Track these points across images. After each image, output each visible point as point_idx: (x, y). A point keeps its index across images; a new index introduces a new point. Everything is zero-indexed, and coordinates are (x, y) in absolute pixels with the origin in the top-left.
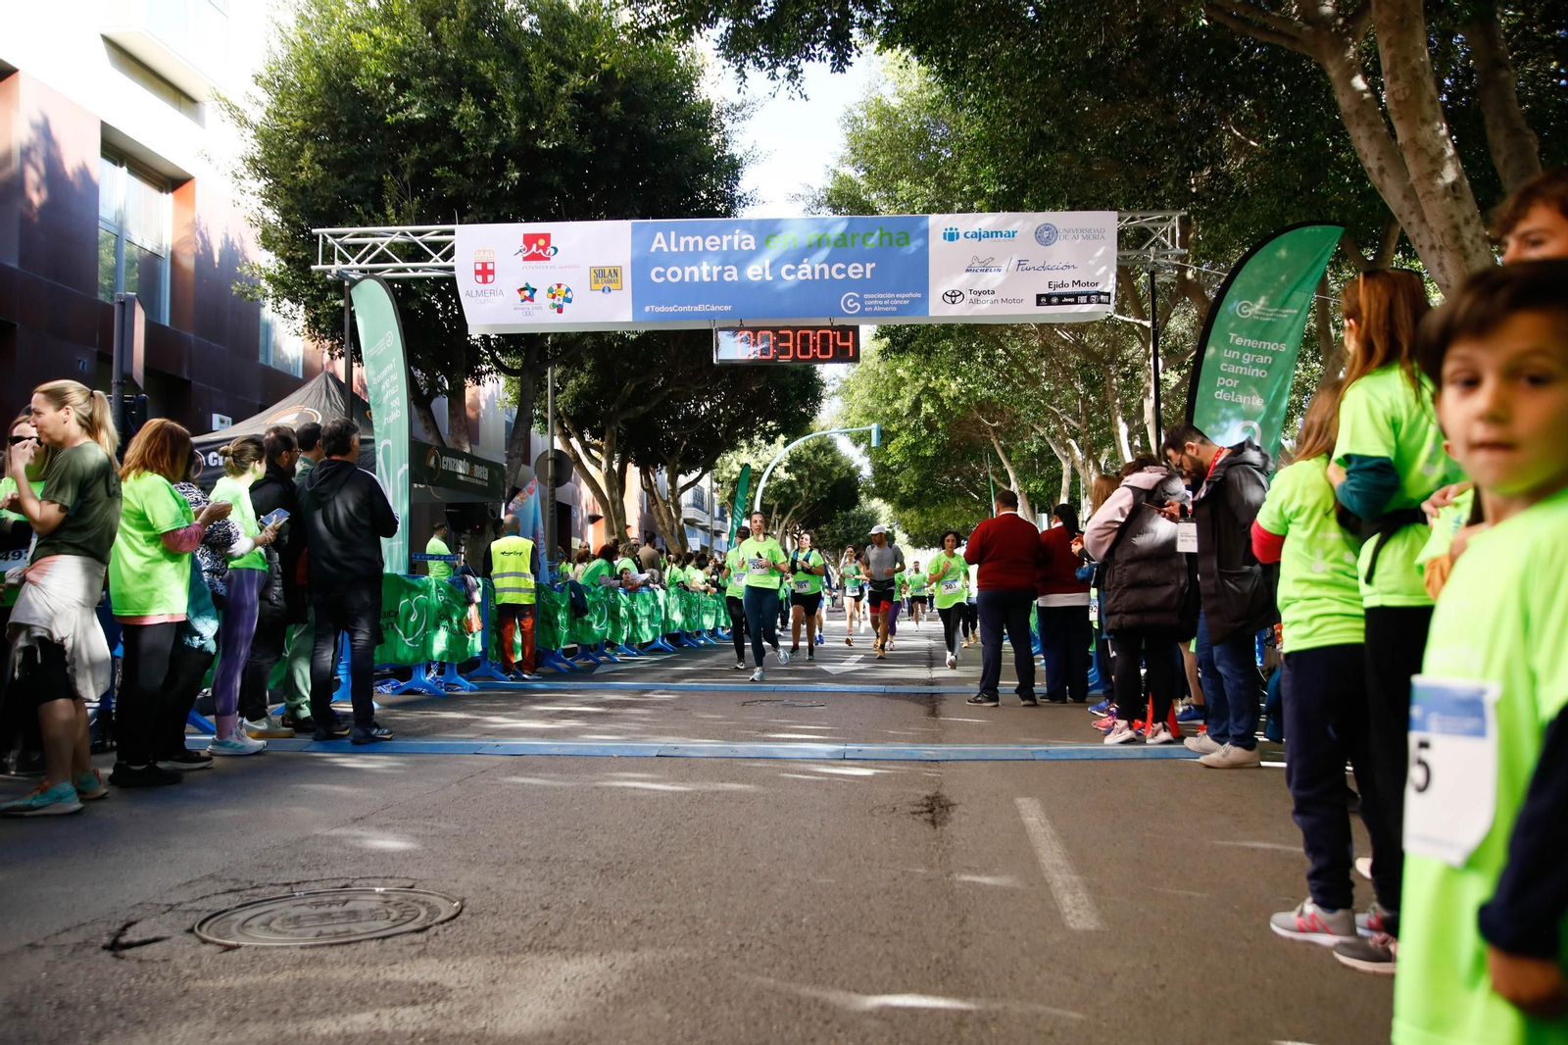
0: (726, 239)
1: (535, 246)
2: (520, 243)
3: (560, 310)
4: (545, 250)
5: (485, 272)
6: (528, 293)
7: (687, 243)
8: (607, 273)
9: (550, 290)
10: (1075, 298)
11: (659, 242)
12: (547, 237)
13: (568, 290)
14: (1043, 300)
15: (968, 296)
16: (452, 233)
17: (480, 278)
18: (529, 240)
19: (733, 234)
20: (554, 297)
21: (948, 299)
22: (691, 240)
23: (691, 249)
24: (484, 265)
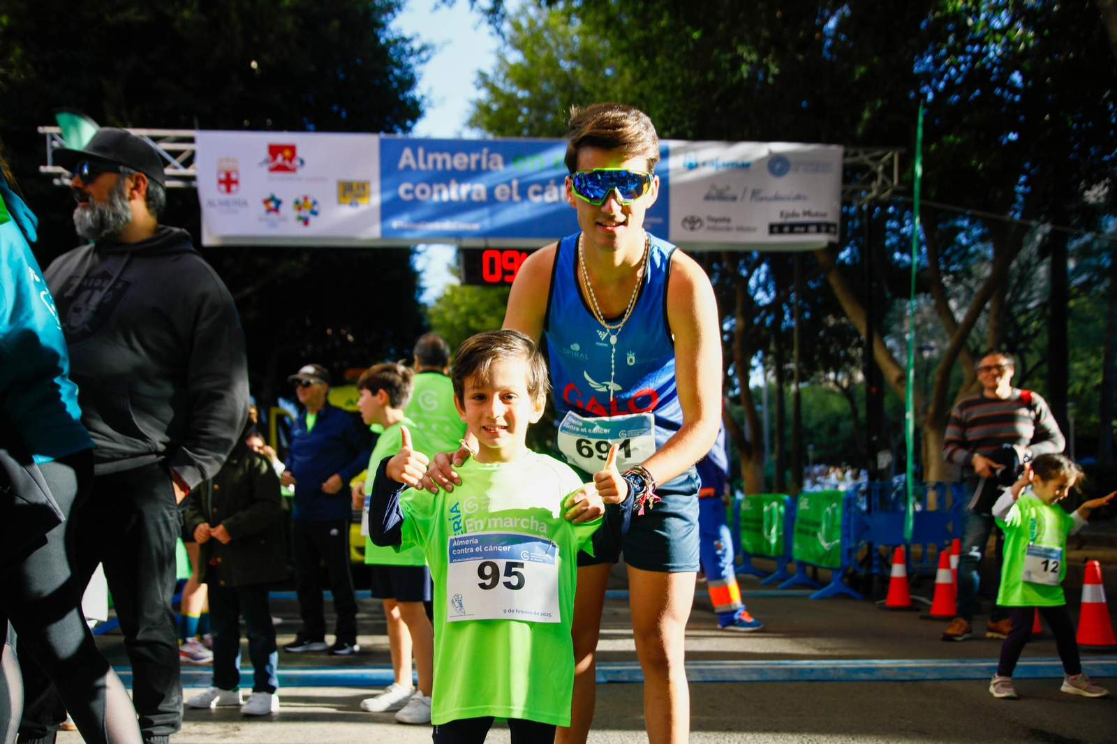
0: (474, 157)
1: (280, 159)
2: (264, 153)
3: (306, 222)
4: (291, 159)
5: (228, 182)
6: (273, 204)
7: (435, 162)
8: (355, 187)
9: (297, 202)
10: (805, 227)
11: (407, 158)
12: (292, 149)
13: (315, 203)
14: (776, 229)
15: (707, 224)
16: (191, 140)
17: (223, 187)
18: (274, 150)
19: (481, 153)
20: (300, 209)
21: (687, 225)
22: (439, 157)
23: (439, 166)
24: (228, 175)
